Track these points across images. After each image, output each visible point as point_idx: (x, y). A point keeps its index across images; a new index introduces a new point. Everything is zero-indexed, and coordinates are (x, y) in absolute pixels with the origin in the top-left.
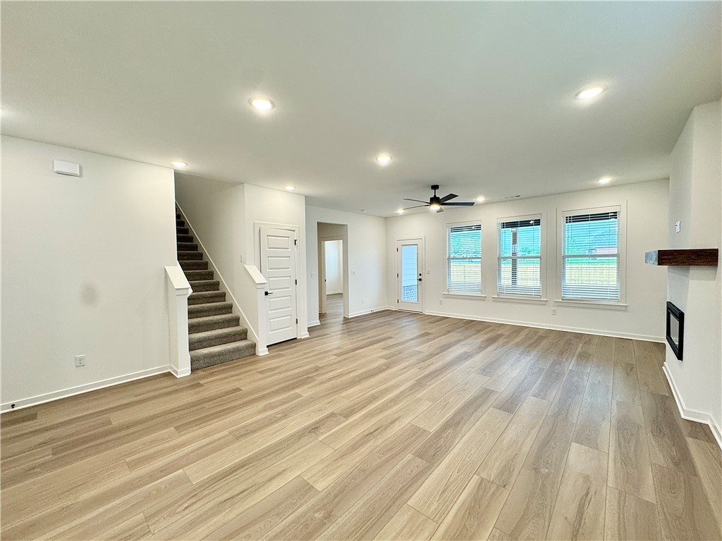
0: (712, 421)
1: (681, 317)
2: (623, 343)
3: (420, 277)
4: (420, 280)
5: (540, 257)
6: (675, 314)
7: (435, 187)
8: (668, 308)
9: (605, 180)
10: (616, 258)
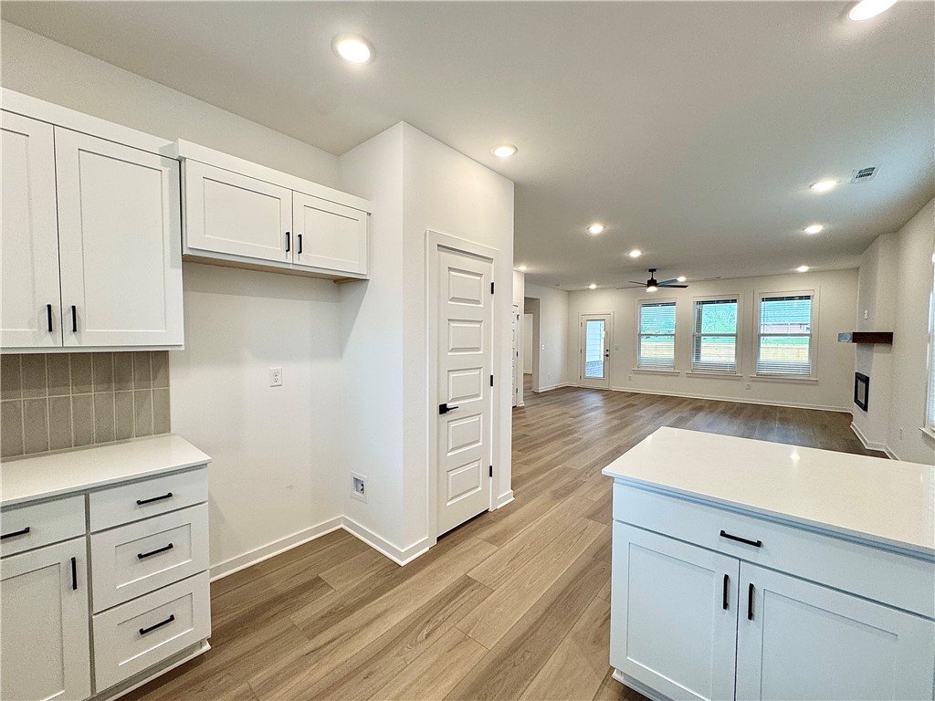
0: (887, 449)
1: (866, 380)
2: (814, 413)
3: (608, 353)
4: (607, 356)
5: (736, 335)
6: (863, 379)
7: (652, 271)
8: (856, 377)
9: (803, 269)
10: (808, 337)
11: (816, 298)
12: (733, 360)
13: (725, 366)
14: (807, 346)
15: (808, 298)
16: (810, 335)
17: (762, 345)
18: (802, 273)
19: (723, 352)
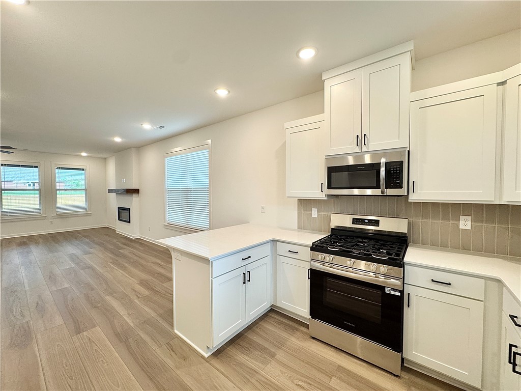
1: (128, 210)
5: (39, 190)
6: (126, 210)
8: (119, 209)
11: (87, 171)
12: (37, 206)
13: (33, 211)
14: (84, 195)
15: (83, 169)
16: (85, 190)
17: (58, 196)
18: (84, 156)
19: (32, 201)
